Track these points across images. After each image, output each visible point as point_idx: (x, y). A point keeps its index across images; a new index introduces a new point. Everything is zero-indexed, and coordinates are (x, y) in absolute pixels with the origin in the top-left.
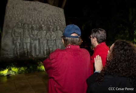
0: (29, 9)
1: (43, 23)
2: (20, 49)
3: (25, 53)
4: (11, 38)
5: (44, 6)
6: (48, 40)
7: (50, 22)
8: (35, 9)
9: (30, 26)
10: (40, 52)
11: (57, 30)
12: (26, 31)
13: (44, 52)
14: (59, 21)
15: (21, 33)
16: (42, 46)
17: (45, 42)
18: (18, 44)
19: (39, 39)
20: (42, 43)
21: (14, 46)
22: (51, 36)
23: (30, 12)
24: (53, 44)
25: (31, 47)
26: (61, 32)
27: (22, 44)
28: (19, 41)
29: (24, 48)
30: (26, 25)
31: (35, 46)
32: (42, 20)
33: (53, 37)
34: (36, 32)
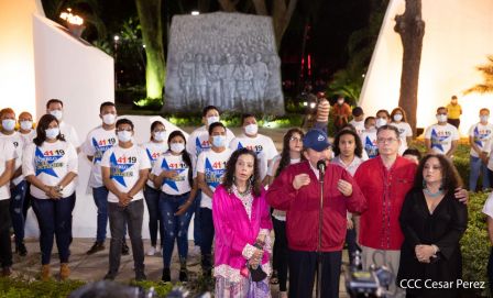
0: (204, 28)
1: (229, 51)
2: (191, 96)
3: (197, 103)
4: (178, 79)
5: (230, 19)
6: (237, 81)
7: (243, 48)
8: (214, 27)
9: (206, 58)
10: (223, 102)
11: (256, 61)
12: (200, 66)
13: (230, 102)
14: (262, 43)
15: (191, 70)
16: (226, 91)
17: (232, 84)
18: (187, 88)
19: (221, 80)
20: (227, 86)
21: (181, 92)
22: (243, 73)
23: (206, 33)
24: (247, 87)
25: (208, 93)
26: (264, 64)
27: (193, 88)
28: (189, 83)
29: (196, 94)
30: (200, 57)
31: (215, 90)
32: (226, 46)
33: (247, 74)
34: (215, 68)
